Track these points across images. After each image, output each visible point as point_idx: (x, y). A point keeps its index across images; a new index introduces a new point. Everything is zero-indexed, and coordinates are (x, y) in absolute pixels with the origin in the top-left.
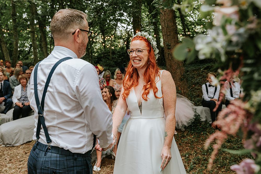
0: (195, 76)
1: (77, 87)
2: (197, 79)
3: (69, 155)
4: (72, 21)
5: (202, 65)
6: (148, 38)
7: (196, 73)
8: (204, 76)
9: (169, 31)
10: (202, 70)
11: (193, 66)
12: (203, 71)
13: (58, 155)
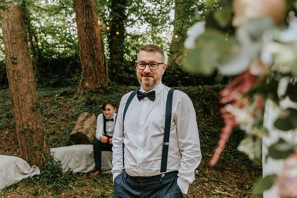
0: (48, 106)
2: (50, 110)
5: (56, 90)
7: (49, 100)
8: (60, 105)
9: (15, 38)
10: (56, 96)
11: (43, 91)
12: (59, 99)
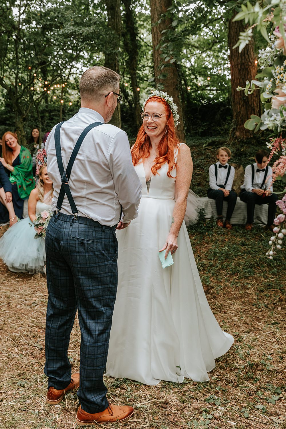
0: (195, 156)
1: (111, 154)
2: (197, 160)
3: (98, 227)
4: (107, 82)
5: (204, 139)
6: (168, 100)
7: (196, 150)
8: (208, 155)
10: (204, 146)
11: (191, 140)
12: (206, 149)
13: (86, 226)
